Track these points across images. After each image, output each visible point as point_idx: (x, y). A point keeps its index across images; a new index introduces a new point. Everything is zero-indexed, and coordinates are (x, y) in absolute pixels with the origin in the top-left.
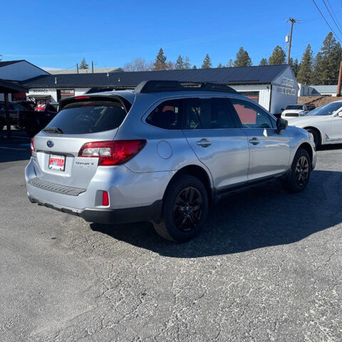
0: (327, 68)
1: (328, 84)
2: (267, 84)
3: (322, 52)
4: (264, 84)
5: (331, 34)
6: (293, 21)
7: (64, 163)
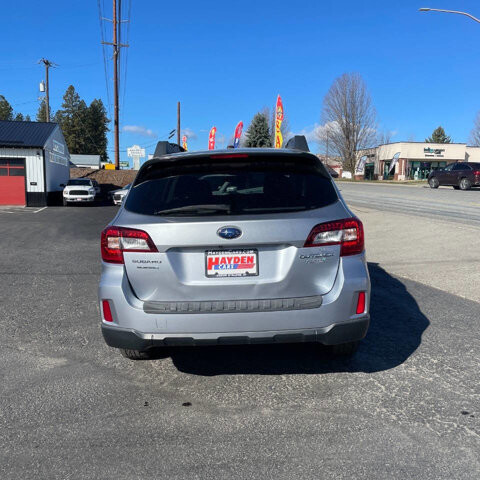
0: (74, 132)
1: (77, 153)
2: (37, 147)
3: (64, 109)
4: (33, 147)
5: (72, 88)
6: (47, 63)
7: (255, 262)
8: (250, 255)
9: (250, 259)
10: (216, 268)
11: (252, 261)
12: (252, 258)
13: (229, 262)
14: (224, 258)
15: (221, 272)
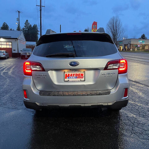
3: (25, 27)
6: (19, 12)
7: (84, 76)
8: (82, 73)
9: (82, 75)
10: (68, 78)
11: (83, 76)
12: (83, 74)
13: (74, 76)
14: (71, 74)
15: (70, 80)
